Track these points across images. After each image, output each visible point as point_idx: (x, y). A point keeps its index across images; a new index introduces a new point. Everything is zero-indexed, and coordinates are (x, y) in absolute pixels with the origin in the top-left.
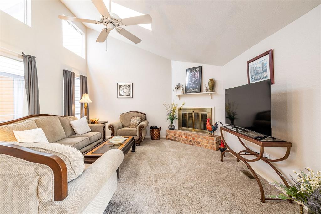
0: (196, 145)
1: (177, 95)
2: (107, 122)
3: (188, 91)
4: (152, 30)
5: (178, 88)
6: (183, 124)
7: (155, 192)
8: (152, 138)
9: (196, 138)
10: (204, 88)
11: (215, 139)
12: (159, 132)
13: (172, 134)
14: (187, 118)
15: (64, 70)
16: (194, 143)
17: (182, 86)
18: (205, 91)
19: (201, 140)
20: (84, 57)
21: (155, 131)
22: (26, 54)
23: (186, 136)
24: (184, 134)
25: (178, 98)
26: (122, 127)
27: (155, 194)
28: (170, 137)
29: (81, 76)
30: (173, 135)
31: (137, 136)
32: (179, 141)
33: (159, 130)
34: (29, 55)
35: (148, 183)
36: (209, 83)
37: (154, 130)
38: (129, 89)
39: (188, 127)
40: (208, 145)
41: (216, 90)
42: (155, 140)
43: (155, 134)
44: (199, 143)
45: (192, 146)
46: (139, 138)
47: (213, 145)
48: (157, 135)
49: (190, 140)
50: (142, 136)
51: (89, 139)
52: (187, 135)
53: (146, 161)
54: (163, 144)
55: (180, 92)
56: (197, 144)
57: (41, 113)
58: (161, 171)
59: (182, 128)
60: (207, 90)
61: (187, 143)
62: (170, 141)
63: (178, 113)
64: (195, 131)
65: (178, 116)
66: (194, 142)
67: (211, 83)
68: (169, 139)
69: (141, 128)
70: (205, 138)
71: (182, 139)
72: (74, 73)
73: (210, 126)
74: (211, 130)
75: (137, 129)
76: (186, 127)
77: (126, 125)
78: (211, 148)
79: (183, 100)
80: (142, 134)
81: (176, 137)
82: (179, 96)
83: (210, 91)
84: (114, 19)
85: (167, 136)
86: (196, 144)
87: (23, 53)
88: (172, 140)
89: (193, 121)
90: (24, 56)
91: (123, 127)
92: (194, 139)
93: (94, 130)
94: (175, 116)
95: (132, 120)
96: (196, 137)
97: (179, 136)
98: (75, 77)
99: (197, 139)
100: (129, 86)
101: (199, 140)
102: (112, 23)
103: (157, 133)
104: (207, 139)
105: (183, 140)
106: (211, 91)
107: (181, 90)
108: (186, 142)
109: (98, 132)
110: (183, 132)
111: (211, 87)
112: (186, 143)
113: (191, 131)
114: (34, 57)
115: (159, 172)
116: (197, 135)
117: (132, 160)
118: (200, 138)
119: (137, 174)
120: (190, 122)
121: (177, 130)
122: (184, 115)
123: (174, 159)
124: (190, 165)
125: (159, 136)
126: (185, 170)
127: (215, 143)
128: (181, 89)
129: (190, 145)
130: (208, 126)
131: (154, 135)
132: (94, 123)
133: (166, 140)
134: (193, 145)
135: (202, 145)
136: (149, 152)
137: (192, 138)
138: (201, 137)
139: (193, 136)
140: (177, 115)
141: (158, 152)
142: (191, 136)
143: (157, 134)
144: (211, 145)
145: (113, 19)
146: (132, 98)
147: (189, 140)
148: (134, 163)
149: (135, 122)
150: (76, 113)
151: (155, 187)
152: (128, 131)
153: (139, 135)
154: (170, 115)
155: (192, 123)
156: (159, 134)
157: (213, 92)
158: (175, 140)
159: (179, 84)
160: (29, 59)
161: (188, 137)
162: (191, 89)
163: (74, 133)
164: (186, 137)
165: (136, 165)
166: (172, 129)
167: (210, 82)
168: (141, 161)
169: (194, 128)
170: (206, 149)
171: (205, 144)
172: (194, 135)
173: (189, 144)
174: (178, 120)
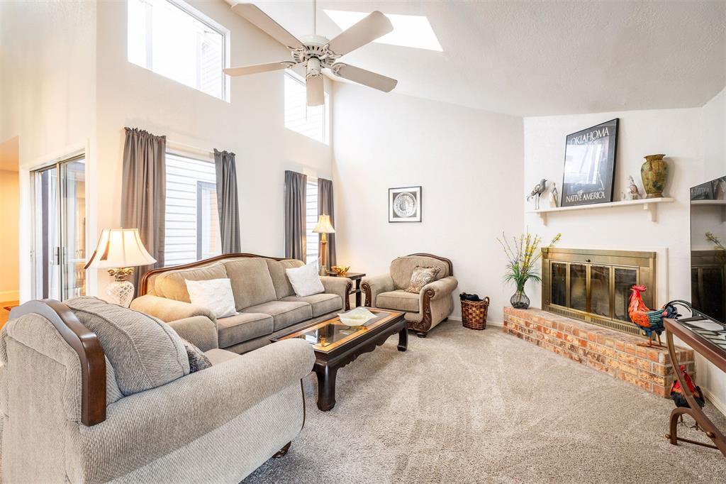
0: (591, 365)
1: (538, 213)
2: (364, 275)
3: (568, 199)
4: (444, 49)
5: (540, 191)
6: (556, 294)
7: (393, 466)
8: (466, 323)
9: (589, 343)
10: (625, 188)
11: (662, 358)
12: (482, 310)
13: (519, 318)
14: (568, 277)
15: (286, 172)
16: (583, 358)
17: (552, 187)
18: (629, 196)
19: (608, 352)
20: (327, 142)
21: (473, 306)
22: (221, 150)
23: (557, 330)
24: (554, 325)
25: (542, 221)
26: (392, 288)
27: (390, 472)
28: (513, 326)
29: (319, 179)
30: (522, 323)
31: (418, 312)
32: (538, 343)
33: (485, 306)
34: (225, 152)
35: (390, 436)
36: (642, 170)
37: (470, 302)
38: (414, 201)
39: (572, 307)
40: (634, 371)
41: (672, 192)
42: (472, 329)
43: (471, 314)
44: (599, 359)
45: (578, 364)
46: (424, 319)
47: (653, 376)
48: (478, 318)
49: (572, 346)
50: (430, 315)
51: (310, 307)
52: (561, 328)
53: (417, 379)
54: (488, 343)
55: (547, 203)
56: (594, 360)
57: (242, 252)
58: (441, 414)
59: (553, 305)
60: (636, 193)
61: (562, 353)
62: (515, 338)
63: (540, 261)
64: (594, 321)
65: (540, 272)
66: (585, 354)
67: (651, 169)
68: (511, 332)
69: (428, 296)
70: (622, 348)
71: (546, 337)
72: (305, 176)
73: (645, 313)
74: (644, 324)
75: (419, 297)
76: (564, 305)
77: (402, 285)
78: (647, 384)
79: (557, 225)
80: (430, 311)
81: (529, 331)
82: (544, 215)
83: (647, 197)
84: (316, 49)
85: (506, 323)
86: (591, 362)
87: (215, 150)
88: (519, 336)
89: (586, 289)
90: (217, 154)
91: (396, 288)
92: (583, 343)
93: (330, 289)
94: (531, 271)
95: (415, 273)
96: (591, 338)
97: (539, 329)
98: (308, 182)
99: (593, 345)
100: (414, 194)
101: (600, 349)
102: (315, 57)
103: (478, 312)
104: (632, 352)
105: (550, 342)
106: (652, 197)
107: (549, 197)
108: (559, 349)
109: (334, 296)
110: (550, 318)
111: (651, 183)
112: (558, 352)
113: (581, 317)
114: (233, 155)
115: (435, 417)
116: (593, 333)
117: (387, 370)
118: (604, 344)
119: (377, 407)
120: (578, 291)
121: (537, 310)
122: (558, 270)
123: (496, 391)
124: (538, 420)
125: (481, 321)
126: (512, 433)
127: (660, 372)
128: (551, 193)
129: (569, 360)
130: (635, 309)
131: (470, 317)
132: (335, 276)
133: (503, 334)
134: (580, 361)
135: (612, 369)
136: (438, 357)
137: (579, 341)
138: (608, 342)
139: (582, 334)
140: (537, 267)
141: (463, 362)
142: (575, 333)
143: (477, 315)
144: (646, 375)
145: (313, 47)
146: (421, 221)
147: (568, 345)
148: (387, 378)
149: (419, 278)
150: (308, 252)
151: (400, 452)
152: (400, 299)
153: (424, 311)
154: (516, 268)
155: (585, 294)
156: (482, 316)
157: (659, 199)
158: (528, 338)
159: (544, 181)
160: (224, 157)
161: (566, 336)
162: (581, 192)
163: (292, 293)
164: (559, 336)
165: (389, 383)
166: (521, 305)
167: (647, 167)
168: (406, 376)
169: (589, 310)
170: (625, 384)
171: (624, 368)
172: (584, 332)
173: (568, 355)
174: (540, 283)
